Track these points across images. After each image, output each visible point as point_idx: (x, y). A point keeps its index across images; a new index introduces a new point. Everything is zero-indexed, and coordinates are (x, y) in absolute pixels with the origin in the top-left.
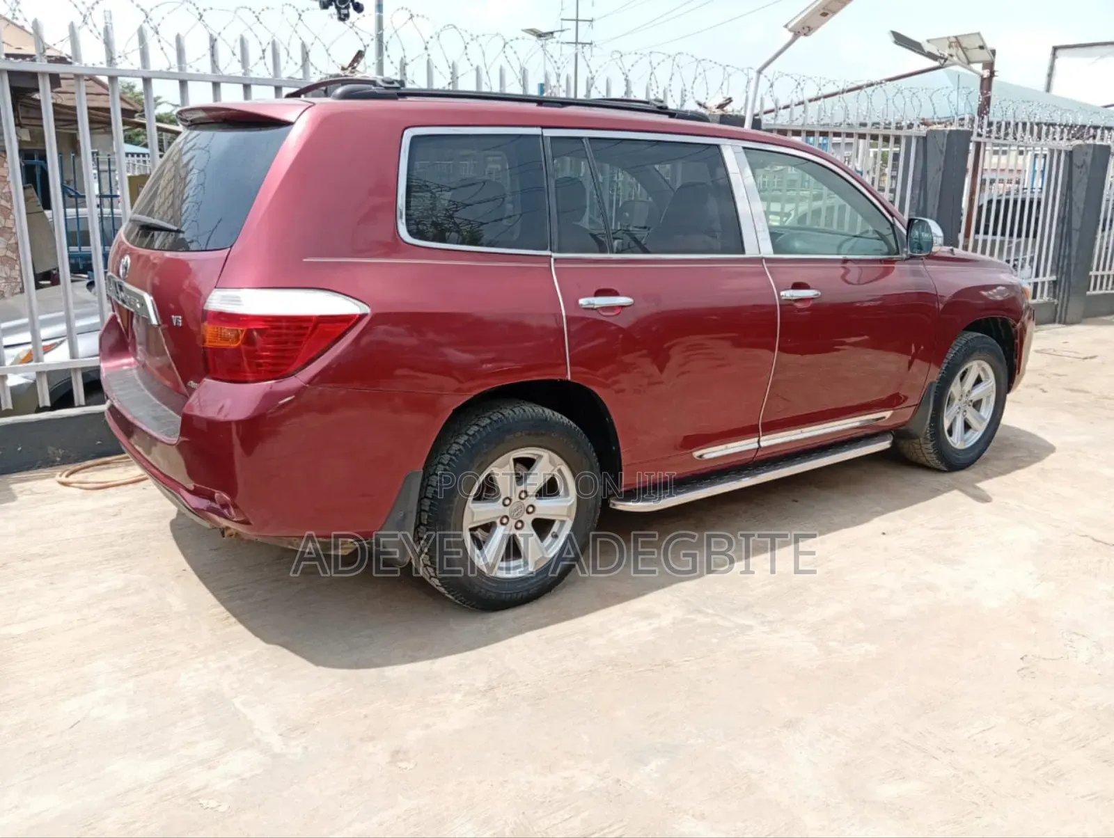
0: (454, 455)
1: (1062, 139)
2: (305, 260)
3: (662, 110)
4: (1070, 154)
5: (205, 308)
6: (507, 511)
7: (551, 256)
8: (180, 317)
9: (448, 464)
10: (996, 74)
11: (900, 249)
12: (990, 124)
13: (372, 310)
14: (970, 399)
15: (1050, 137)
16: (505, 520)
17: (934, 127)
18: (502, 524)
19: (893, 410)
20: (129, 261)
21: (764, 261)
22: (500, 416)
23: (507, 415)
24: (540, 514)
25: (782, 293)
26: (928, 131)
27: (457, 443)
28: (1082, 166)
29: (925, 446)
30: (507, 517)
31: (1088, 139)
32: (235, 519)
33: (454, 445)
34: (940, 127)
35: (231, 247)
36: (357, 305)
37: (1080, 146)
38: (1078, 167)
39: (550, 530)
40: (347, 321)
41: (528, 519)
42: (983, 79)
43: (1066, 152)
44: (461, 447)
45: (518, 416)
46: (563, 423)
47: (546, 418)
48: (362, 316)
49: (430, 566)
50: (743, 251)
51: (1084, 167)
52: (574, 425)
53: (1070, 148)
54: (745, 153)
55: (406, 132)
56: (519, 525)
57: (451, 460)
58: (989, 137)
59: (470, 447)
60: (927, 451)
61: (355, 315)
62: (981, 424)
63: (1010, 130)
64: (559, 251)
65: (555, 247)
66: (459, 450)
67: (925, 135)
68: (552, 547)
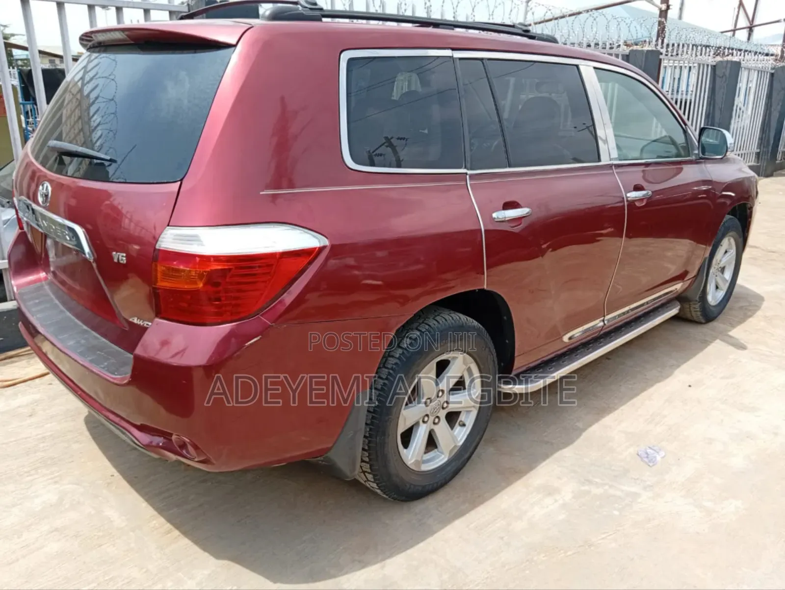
0: (392, 369)
1: (709, 56)
2: (261, 193)
3: (526, 33)
4: (714, 68)
5: (157, 247)
6: (428, 410)
7: (466, 174)
8: (124, 255)
9: (387, 379)
10: (671, 7)
11: (690, 151)
12: (668, 45)
13: (330, 242)
14: (719, 266)
15: (707, 54)
16: (426, 419)
17: (635, 48)
18: (424, 422)
19: (683, 282)
20: (50, 189)
21: (613, 167)
22: (427, 327)
23: (433, 326)
24: (452, 407)
25: (628, 195)
26: (630, 51)
27: (393, 356)
28: (723, 77)
29: (694, 306)
30: (427, 415)
31: (728, 55)
32: (196, 460)
33: (389, 359)
34: (639, 48)
35: (181, 180)
36: (317, 238)
37: (721, 62)
38: (720, 77)
39: (457, 419)
40: (307, 255)
41: (443, 414)
42: (661, 11)
43: (711, 66)
44: (398, 361)
45: (442, 325)
46: (474, 326)
47: (463, 324)
48: (321, 249)
49: (369, 473)
50: (599, 160)
51: (724, 78)
52: (481, 326)
53: (714, 64)
54: (596, 72)
55: (342, 55)
56: (437, 420)
57: (389, 374)
58: (667, 55)
59: (405, 360)
60: (695, 311)
61: (315, 248)
62: (725, 284)
63: (685, 49)
64: (471, 169)
65: (468, 165)
66: (396, 364)
67: (628, 54)
68: (461, 434)
